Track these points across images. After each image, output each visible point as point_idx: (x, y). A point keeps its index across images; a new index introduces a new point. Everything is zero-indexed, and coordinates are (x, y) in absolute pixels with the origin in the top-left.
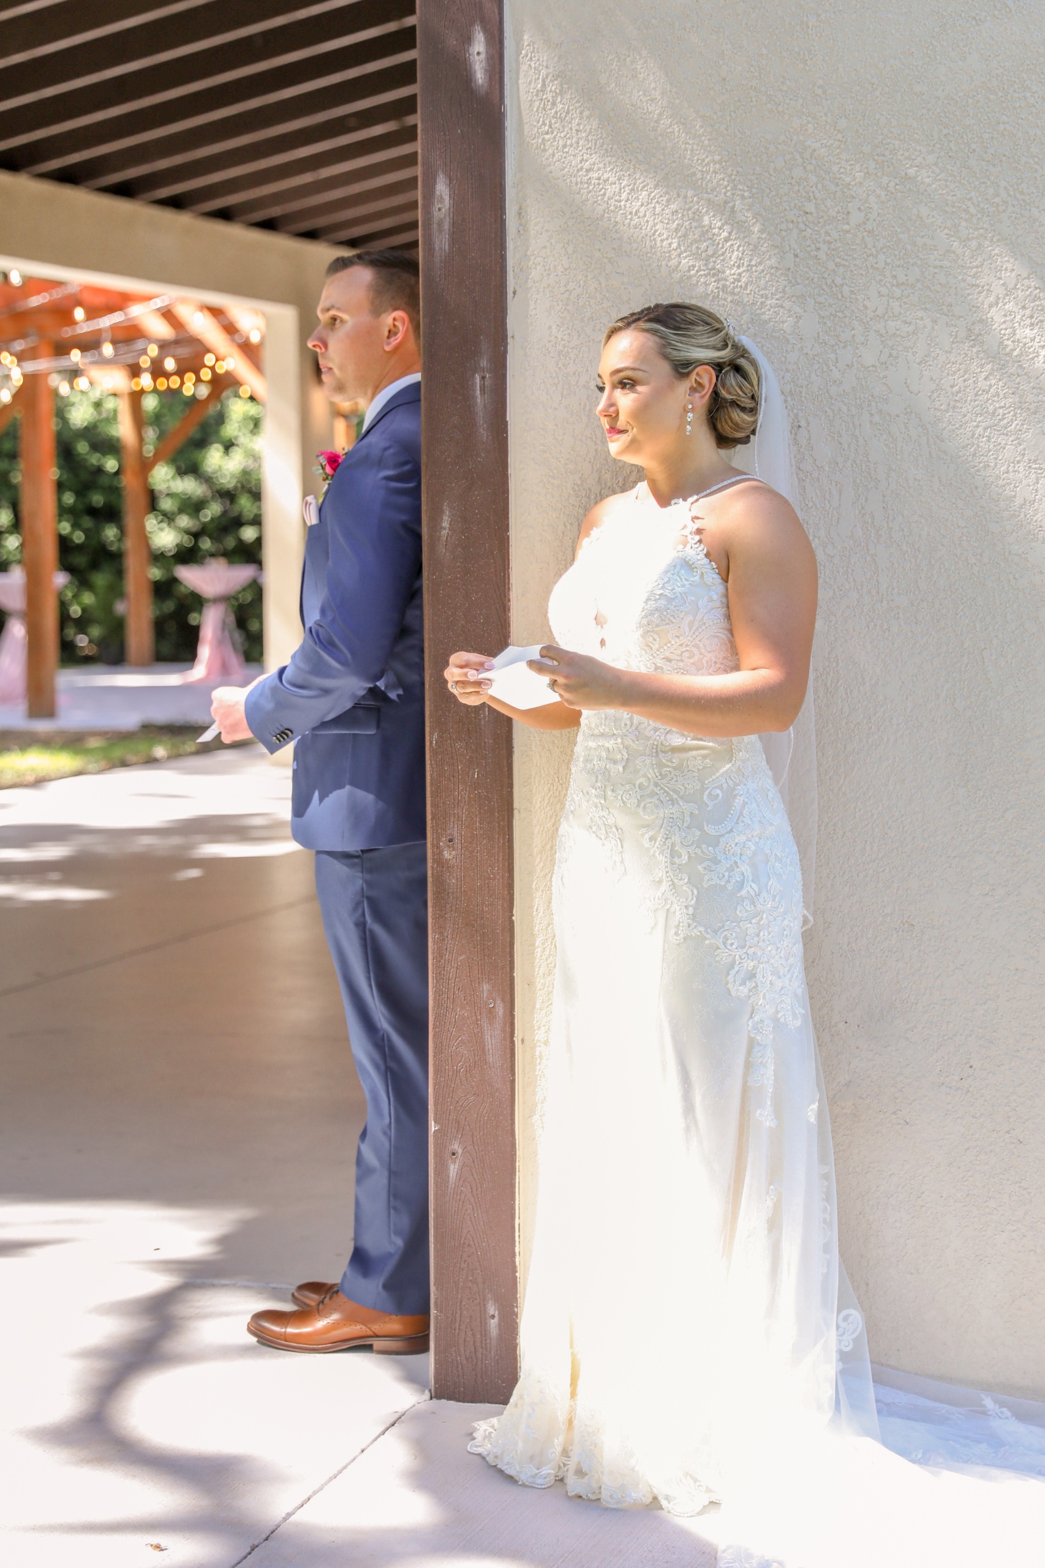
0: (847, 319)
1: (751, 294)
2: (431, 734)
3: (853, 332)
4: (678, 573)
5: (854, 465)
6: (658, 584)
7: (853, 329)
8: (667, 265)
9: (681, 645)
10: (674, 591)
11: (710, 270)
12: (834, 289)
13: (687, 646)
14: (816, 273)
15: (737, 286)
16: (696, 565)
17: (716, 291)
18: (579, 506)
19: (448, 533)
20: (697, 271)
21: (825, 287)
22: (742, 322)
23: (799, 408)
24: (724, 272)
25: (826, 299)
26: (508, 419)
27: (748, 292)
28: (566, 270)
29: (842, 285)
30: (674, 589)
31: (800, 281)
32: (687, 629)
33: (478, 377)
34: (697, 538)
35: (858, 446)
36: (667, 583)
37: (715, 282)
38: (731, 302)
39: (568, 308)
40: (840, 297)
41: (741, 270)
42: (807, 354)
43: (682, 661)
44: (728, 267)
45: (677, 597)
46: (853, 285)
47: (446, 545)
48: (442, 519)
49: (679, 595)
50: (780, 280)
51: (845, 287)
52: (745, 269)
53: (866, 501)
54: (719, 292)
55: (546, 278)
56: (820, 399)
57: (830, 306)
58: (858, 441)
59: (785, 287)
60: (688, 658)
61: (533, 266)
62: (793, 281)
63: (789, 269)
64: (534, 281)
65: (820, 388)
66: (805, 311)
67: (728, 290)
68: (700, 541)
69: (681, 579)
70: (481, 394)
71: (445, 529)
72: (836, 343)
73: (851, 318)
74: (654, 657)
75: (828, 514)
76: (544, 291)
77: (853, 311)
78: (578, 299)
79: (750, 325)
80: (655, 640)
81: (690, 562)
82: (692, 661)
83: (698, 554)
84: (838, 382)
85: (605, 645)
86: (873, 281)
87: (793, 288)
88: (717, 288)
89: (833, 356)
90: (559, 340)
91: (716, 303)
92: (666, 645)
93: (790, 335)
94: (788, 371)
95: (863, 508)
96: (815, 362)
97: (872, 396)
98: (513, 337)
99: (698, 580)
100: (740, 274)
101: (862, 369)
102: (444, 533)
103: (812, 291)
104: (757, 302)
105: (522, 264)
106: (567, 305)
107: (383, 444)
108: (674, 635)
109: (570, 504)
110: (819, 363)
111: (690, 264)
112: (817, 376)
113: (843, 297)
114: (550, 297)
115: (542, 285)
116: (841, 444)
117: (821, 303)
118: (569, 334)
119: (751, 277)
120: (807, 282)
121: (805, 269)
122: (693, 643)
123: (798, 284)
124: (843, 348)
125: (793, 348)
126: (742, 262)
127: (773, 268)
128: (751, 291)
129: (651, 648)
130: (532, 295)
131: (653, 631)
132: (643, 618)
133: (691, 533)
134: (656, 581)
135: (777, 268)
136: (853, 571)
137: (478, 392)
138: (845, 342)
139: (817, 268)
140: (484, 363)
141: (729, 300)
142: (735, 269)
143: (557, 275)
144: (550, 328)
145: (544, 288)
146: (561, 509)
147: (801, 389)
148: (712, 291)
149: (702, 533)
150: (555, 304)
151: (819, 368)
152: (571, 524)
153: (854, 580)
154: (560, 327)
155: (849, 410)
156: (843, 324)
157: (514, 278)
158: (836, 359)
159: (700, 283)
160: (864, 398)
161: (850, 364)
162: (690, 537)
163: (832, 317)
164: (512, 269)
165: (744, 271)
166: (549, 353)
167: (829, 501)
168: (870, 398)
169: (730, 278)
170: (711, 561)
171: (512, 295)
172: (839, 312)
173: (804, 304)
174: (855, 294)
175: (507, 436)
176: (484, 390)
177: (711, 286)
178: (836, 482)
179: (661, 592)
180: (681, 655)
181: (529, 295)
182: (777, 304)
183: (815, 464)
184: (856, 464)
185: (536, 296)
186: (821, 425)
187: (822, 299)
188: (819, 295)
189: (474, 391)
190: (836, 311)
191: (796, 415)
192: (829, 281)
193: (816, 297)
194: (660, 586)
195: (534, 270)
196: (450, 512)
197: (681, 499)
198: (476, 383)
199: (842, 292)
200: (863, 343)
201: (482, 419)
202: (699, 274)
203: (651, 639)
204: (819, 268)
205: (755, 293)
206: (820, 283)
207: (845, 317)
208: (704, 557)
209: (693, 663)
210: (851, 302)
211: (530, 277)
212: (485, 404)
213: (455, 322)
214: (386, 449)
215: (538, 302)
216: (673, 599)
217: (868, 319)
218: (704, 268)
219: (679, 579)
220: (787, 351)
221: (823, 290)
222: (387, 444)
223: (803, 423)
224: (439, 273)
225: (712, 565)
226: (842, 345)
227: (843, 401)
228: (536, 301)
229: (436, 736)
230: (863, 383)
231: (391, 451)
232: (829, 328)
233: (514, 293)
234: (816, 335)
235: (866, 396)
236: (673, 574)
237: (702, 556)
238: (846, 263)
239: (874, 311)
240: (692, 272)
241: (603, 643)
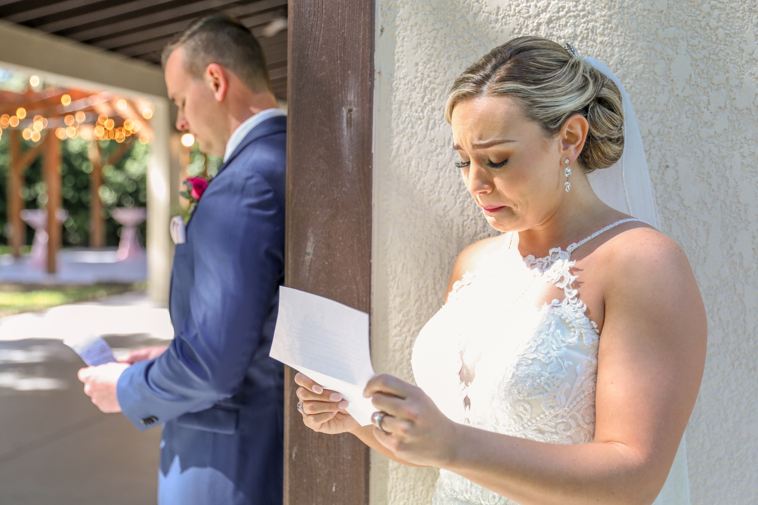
0: (722, 61)
1: (621, 35)
2: (291, 448)
3: (727, 75)
4: (553, 333)
5: (724, 206)
6: (531, 347)
7: (728, 72)
8: (536, 6)
9: (556, 416)
10: (549, 355)
11: (581, 11)
12: (708, 31)
13: (563, 417)
14: (690, 16)
15: (607, 28)
16: (573, 324)
17: (586, 32)
18: (442, 237)
19: (312, 259)
20: (567, 13)
21: (699, 30)
22: (611, 63)
23: (668, 148)
24: (594, 14)
25: (699, 42)
26: (373, 151)
27: (619, 33)
28: (434, 10)
29: (717, 28)
30: (548, 353)
31: (672, 23)
32: (563, 398)
33: (345, 111)
34: (575, 292)
35: (728, 187)
36: (541, 345)
37: (584, 23)
38: (601, 43)
39: (434, 46)
40: (714, 39)
41: (612, 11)
42: (678, 96)
43: (557, 433)
44: (598, 9)
45: (552, 362)
46: (728, 28)
47: (310, 270)
48: (306, 245)
49: (555, 361)
50: (652, 23)
51: (721, 30)
52: (617, 10)
53: (735, 242)
54: (588, 33)
55: (413, 17)
56: (690, 140)
57: (704, 48)
58: (728, 182)
59: (657, 29)
60: (564, 430)
61: (401, 5)
62: (666, 23)
63: (662, 11)
64: (402, 20)
65: (689, 129)
66: (677, 53)
67: (598, 31)
68: (578, 296)
69: (557, 341)
70: (347, 126)
71: (309, 254)
72: (709, 86)
73: (725, 60)
74: (525, 428)
75: (695, 253)
76: (411, 30)
77: (728, 54)
78: (445, 38)
79: (619, 66)
80: (526, 410)
81: (567, 321)
82: (568, 433)
83: (576, 312)
84: (709, 124)
85: (469, 404)
86: (750, 24)
87: (666, 30)
88: (587, 29)
89: (705, 98)
90: (425, 76)
91: (585, 43)
92: (539, 415)
93: (660, 76)
94: (656, 111)
95: (731, 248)
96: (686, 103)
97: (745, 138)
98: (379, 73)
99: (576, 341)
100: (611, 16)
101: (736, 112)
102: (308, 258)
103: (685, 34)
104: (627, 43)
105: (390, 3)
106: (434, 43)
107: (245, 174)
108: (548, 405)
109: (432, 234)
110: (690, 104)
111: (560, 5)
112: (687, 117)
113: (717, 39)
114: (417, 35)
115: (410, 24)
116: (710, 185)
117: (694, 46)
118: (435, 71)
119: (622, 19)
120: (680, 24)
121: (678, 12)
122: (570, 414)
123: (671, 26)
124: (716, 90)
125: (663, 89)
126: (613, 4)
127: (645, 10)
128: (622, 32)
129: (522, 419)
130: (399, 33)
131: (524, 401)
132: (512, 385)
133: (568, 286)
134: (529, 343)
135: (649, 10)
136: (719, 309)
137: (345, 125)
138: (718, 85)
139: (691, 10)
140: (351, 97)
141: (598, 41)
142: (606, 11)
143: (425, 14)
144: (417, 64)
145: (412, 26)
146: (423, 239)
147: (670, 130)
148: (581, 32)
149: (579, 287)
150: (422, 41)
151: (689, 110)
152: (433, 254)
153: (720, 319)
154: (427, 64)
155: (719, 151)
156: (716, 67)
157: (382, 16)
158: (709, 101)
159: (568, 24)
160: (737, 140)
161: (723, 106)
162: (566, 290)
163: (705, 60)
164: (380, 8)
165: (615, 13)
166: (415, 89)
167: (696, 241)
168: (743, 140)
169: (600, 19)
170: (590, 320)
171: (379, 32)
172: (713, 54)
173: (677, 46)
174: (730, 36)
175: (372, 167)
176: (351, 123)
177: (580, 27)
178: (704, 222)
179: (534, 356)
180: (555, 427)
181: (397, 33)
182: (648, 46)
183: (683, 204)
184: (726, 205)
185: (403, 34)
186: (690, 165)
187: (695, 42)
188: (692, 37)
189: (341, 123)
190: (709, 54)
191: (664, 155)
192: (703, 24)
193: (689, 39)
194: (533, 349)
195: (402, 9)
196: (314, 238)
197: (559, 248)
198: (343, 116)
199: (716, 35)
200: (737, 86)
201: (347, 150)
202: (568, 15)
203: (521, 409)
204: (694, 10)
205: (626, 35)
206: (693, 26)
207: (720, 60)
208: (583, 315)
209: (569, 436)
210: (726, 45)
211: (398, 15)
212: (351, 136)
213: (324, 57)
214: (249, 178)
215: (406, 39)
216: (548, 364)
217: (743, 62)
218: (574, 9)
219: (554, 342)
220: (656, 92)
221: (697, 32)
222: (250, 174)
223: (671, 164)
224: (308, 9)
225: (592, 324)
226: (716, 87)
227: (714, 143)
228: (403, 39)
229: (295, 450)
230: (736, 125)
231: (253, 180)
232: (702, 70)
233: (382, 31)
234: (688, 78)
235: (739, 138)
236: (548, 335)
237: (580, 314)
238: (722, 6)
239: (751, 54)
240: (562, 14)
241: (467, 402)
